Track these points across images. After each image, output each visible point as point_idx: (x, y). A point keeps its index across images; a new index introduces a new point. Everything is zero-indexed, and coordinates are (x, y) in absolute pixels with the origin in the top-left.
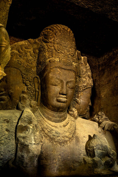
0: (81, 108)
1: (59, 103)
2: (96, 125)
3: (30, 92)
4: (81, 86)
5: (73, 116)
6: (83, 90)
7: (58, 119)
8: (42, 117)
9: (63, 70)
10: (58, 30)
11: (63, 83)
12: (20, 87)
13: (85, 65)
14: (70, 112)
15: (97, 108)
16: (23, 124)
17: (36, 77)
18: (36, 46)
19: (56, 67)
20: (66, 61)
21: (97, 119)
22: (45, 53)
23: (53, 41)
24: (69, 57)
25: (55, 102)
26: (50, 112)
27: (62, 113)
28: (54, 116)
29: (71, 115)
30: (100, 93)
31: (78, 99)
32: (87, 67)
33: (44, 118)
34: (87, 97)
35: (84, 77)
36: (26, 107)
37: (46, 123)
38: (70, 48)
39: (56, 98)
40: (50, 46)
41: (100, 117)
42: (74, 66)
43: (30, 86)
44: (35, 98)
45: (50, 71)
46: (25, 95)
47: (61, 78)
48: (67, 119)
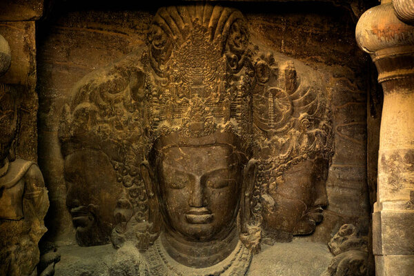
1: (193, 226)
3: (137, 199)
5: (248, 246)
8: (164, 259)
9: (192, 149)
10: (181, 31)
12: (111, 193)
13: (287, 93)
14: (243, 236)
20: (197, 125)
24: (206, 113)
25: (183, 225)
27: (215, 244)
28: (192, 253)
32: (295, 98)
33: (167, 260)
36: (127, 238)
39: (184, 215)
40: (161, 85)
42: (222, 131)
43: (134, 186)
44: (149, 213)
46: (122, 212)
47: (188, 171)
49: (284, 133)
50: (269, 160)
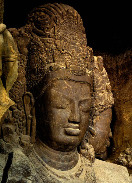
0: (97, 143)
2: (125, 170)
3: (18, 120)
4: (96, 106)
5: (87, 157)
6: (99, 112)
7: (67, 163)
8: (42, 163)
9: (72, 83)
10: (59, 14)
11: (74, 104)
13: (100, 70)
14: (82, 151)
15: (119, 141)
16: (15, 178)
17: (28, 95)
18: (23, 41)
19: (61, 78)
20: (77, 67)
21: (124, 160)
22: (42, 54)
23: (53, 34)
24: (80, 61)
25: (61, 136)
26: (53, 153)
27: (71, 154)
28: (59, 160)
29: (84, 155)
30: (121, 115)
31: (92, 128)
32: (103, 74)
33: (44, 163)
34: (106, 124)
35: (100, 90)
36: (14, 146)
37: (49, 172)
38: (81, 45)
39: (63, 129)
40: (48, 42)
41: (129, 156)
42: (88, 75)
43: (16, 110)
44: (27, 130)
45: (52, 85)
46: (10, 126)
47: (71, 96)
48: (79, 163)
49: (100, 91)
50: (95, 105)
